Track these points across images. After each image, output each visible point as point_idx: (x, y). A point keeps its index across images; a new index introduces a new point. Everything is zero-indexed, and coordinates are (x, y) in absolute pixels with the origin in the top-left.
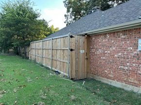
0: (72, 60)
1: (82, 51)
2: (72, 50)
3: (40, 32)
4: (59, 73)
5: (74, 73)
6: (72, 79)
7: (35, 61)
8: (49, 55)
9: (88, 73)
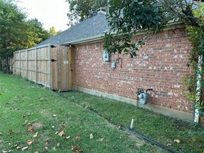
0: (53, 70)
1: (65, 62)
2: (53, 61)
3: (27, 38)
4: (43, 86)
5: (56, 85)
6: (54, 90)
7: (20, 76)
8: (34, 67)
9: (73, 84)
